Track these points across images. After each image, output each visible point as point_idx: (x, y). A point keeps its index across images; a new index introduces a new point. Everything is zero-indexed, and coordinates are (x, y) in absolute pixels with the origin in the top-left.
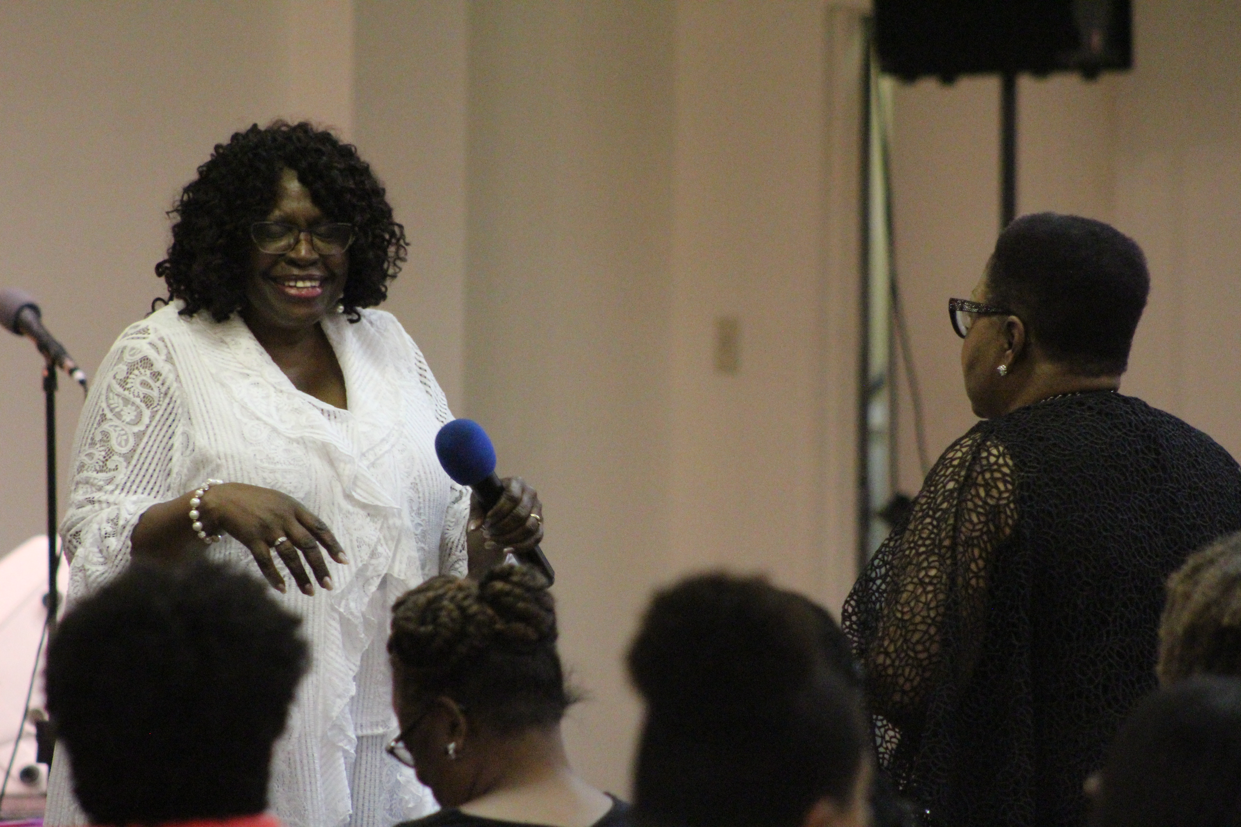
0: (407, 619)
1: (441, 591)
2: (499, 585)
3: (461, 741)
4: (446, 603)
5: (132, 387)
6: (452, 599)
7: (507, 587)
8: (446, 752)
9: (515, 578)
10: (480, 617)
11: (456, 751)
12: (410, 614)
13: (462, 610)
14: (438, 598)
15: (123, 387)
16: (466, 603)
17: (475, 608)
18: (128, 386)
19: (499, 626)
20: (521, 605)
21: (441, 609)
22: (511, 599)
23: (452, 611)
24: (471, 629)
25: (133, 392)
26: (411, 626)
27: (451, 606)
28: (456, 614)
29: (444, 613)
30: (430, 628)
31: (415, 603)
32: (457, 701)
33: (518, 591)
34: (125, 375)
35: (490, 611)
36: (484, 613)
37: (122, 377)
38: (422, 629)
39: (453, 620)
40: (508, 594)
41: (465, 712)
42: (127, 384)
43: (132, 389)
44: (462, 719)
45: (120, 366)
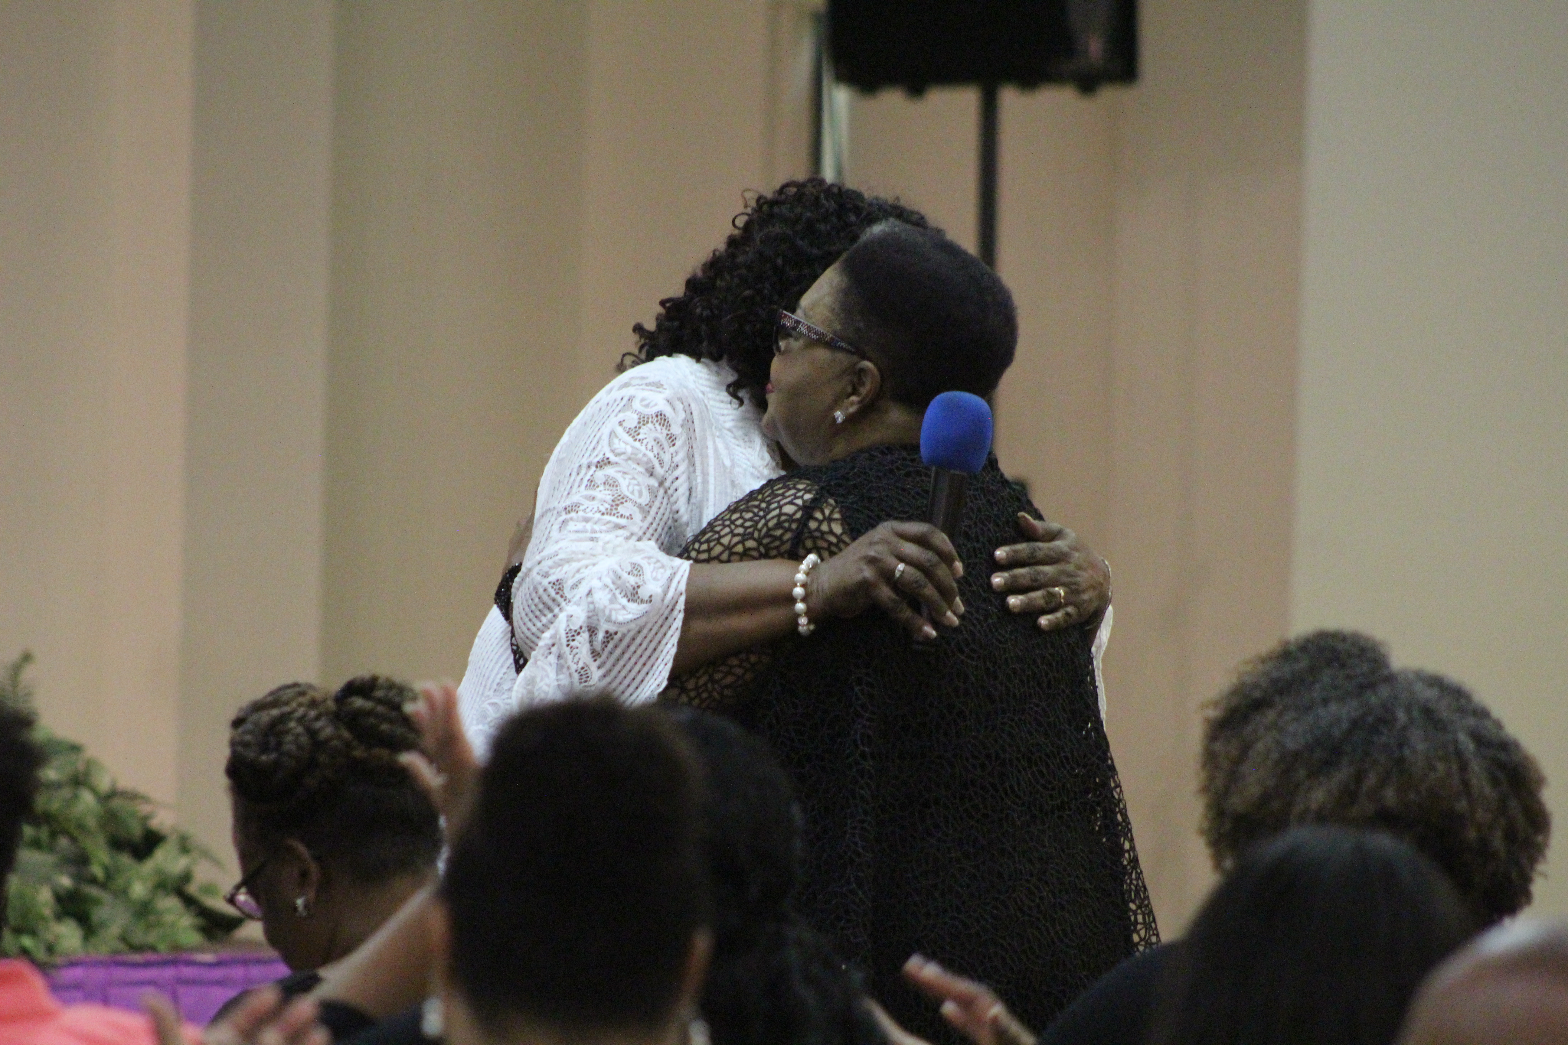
0: (246, 745)
1: (287, 709)
2: (359, 702)
3: (312, 894)
4: (292, 724)
5: (646, 438)
6: (300, 720)
7: (368, 705)
8: (295, 909)
9: (379, 694)
10: (335, 743)
11: (306, 906)
12: (248, 738)
13: (312, 733)
14: (284, 718)
15: (634, 437)
16: (318, 725)
17: (328, 731)
18: (640, 437)
19: (359, 753)
20: (385, 727)
21: (287, 732)
22: (372, 720)
23: (298, 735)
24: (323, 758)
25: (646, 445)
26: (251, 754)
27: (300, 729)
28: (304, 740)
29: (289, 738)
30: (273, 756)
31: (256, 724)
32: (309, 846)
33: (380, 709)
34: (635, 424)
35: (346, 734)
36: (339, 737)
37: (633, 426)
38: (264, 758)
39: (300, 747)
40: (369, 713)
41: (318, 859)
42: (638, 434)
43: (645, 442)
44: (313, 868)
45: (629, 413)
